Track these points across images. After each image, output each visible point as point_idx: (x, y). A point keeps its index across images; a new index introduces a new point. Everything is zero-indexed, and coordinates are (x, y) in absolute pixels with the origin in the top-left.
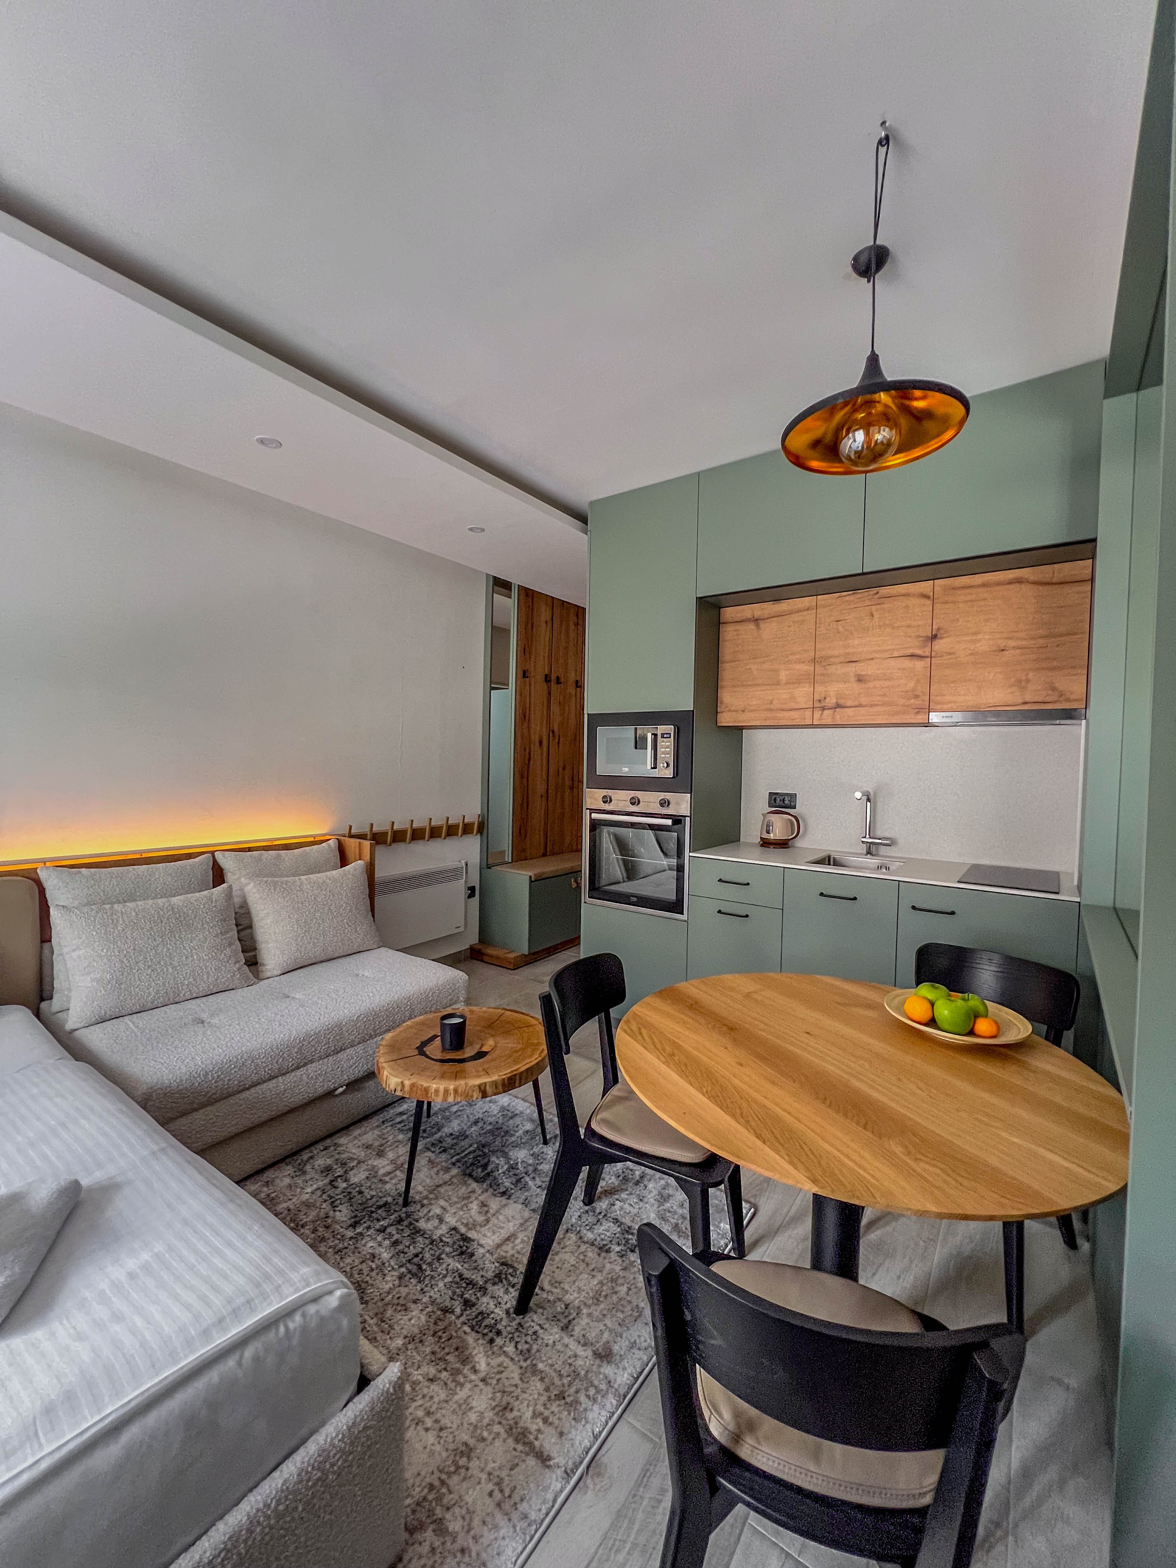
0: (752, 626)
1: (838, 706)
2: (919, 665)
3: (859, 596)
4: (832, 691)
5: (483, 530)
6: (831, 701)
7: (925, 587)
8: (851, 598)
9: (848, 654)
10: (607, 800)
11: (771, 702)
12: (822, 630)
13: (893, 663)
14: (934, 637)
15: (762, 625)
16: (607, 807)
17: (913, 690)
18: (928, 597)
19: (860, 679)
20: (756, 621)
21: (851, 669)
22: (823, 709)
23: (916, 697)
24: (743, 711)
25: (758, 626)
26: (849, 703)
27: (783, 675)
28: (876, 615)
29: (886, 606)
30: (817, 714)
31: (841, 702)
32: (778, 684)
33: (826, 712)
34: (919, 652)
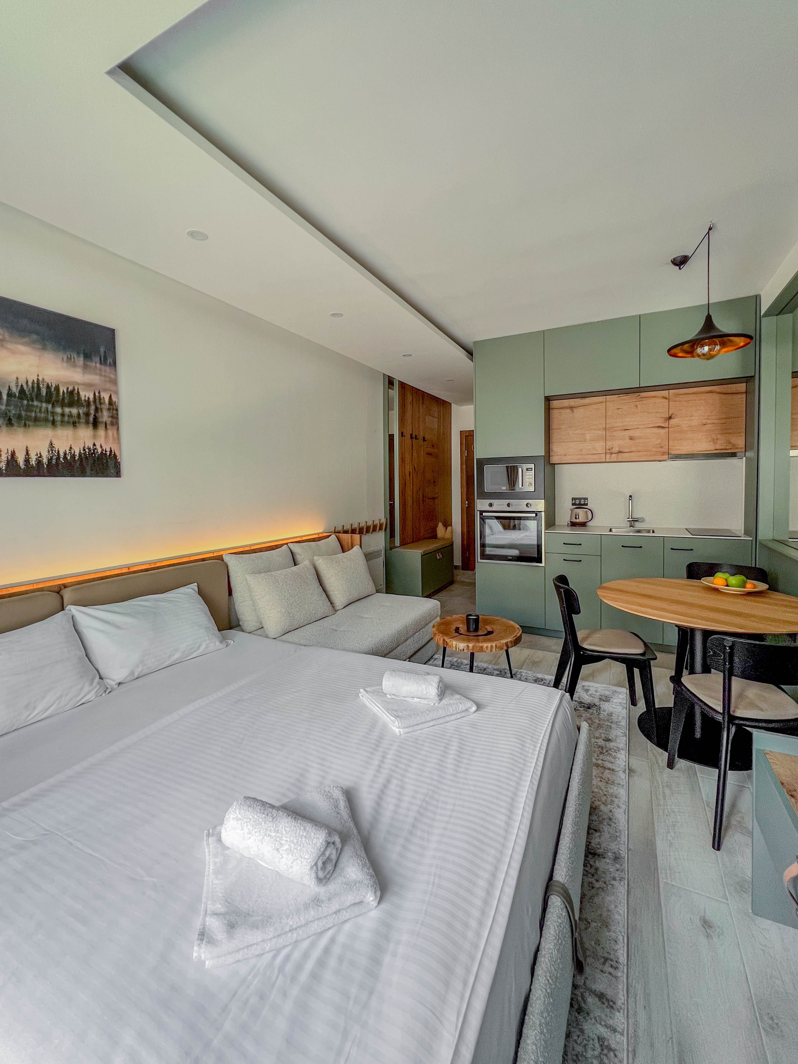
0: (568, 411)
1: (620, 452)
2: (662, 431)
3: (630, 396)
4: (616, 445)
5: (411, 355)
6: (616, 449)
7: (665, 393)
8: (626, 397)
9: (624, 426)
10: (491, 505)
11: (581, 450)
12: (609, 414)
13: (648, 430)
14: (670, 418)
15: (575, 410)
16: (491, 509)
17: (660, 444)
18: (666, 398)
19: (631, 438)
20: (572, 408)
21: (627, 433)
22: (611, 453)
23: (661, 447)
24: (565, 455)
25: (573, 411)
26: (626, 450)
27: (588, 437)
28: (639, 406)
29: (644, 402)
30: (608, 456)
31: (621, 450)
32: (585, 441)
33: (613, 455)
34: (663, 425)
